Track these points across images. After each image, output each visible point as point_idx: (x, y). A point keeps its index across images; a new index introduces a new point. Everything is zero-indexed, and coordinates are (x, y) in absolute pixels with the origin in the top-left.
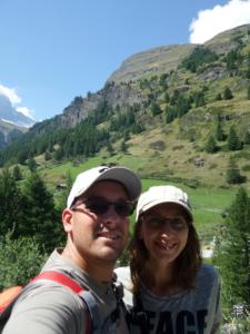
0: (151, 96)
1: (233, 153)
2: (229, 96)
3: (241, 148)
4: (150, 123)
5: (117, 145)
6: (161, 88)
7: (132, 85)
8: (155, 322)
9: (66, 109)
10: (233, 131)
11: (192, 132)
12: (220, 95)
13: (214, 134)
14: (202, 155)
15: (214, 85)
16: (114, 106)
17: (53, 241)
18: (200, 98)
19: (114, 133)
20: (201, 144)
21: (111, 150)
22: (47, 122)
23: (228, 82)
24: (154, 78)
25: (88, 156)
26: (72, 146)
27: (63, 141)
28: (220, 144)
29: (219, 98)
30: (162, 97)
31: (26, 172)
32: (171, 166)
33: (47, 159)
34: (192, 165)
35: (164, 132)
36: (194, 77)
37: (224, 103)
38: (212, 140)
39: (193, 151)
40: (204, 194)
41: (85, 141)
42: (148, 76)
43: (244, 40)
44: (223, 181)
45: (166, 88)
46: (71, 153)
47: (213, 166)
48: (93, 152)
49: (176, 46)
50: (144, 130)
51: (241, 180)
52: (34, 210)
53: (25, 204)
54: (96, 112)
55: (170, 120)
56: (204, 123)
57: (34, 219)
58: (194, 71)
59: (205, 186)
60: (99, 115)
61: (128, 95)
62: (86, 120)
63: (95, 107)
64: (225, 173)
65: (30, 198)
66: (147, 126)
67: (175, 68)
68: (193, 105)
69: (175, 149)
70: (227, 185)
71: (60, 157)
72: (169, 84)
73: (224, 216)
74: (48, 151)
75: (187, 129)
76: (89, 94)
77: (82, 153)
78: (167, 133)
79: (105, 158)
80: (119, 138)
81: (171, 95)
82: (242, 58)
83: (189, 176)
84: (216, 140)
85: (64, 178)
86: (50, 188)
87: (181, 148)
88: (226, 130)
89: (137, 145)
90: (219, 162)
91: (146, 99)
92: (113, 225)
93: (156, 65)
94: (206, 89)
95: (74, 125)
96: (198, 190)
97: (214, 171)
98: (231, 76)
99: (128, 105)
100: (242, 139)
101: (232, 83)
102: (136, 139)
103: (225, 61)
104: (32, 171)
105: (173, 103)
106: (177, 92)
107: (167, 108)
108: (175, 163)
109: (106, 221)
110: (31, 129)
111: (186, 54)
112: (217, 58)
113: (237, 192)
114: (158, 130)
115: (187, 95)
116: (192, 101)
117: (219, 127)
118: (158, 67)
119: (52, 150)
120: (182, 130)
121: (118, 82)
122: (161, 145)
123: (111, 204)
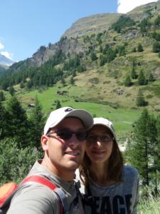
0: (91, 48)
1: (141, 87)
2: (141, 50)
3: (146, 84)
4: (90, 66)
5: (68, 79)
6: (97, 43)
7: (79, 40)
8: (100, 203)
9: (34, 54)
10: (142, 73)
11: (116, 72)
12: (135, 49)
13: (130, 74)
14: (122, 87)
15: (131, 42)
16: (67, 54)
17: (26, 140)
18: (122, 50)
19: (66, 71)
20: (121, 80)
21: (64, 82)
22: (22, 63)
23: (141, 40)
24: (93, 36)
25: (48, 86)
26: (38, 79)
27: (32, 76)
28: (133, 81)
29: (135, 51)
30: (98, 49)
31: (7, 95)
32: (102, 94)
33: (22, 87)
34: (115, 94)
35: (98, 71)
36: (119, 36)
37: (137, 54)
38: (128, 78)
39: (116, 85)
40: (122, 112)
41: (47, 76)
42: (89, 34)
43: (152, 12)
44: (134, 104)
45: (101, 42)
46: (38, 84)
47: (129, 95)
48: (52, 83)
49: (108, 14)
50: (86, 70)
51: (145, 104)
52: (14, 121)
53: (7, 116)
54: (54, 57)
55: (102, 64)
56: (125, 67)
57: (13, 126)
58: (119, 32)
59: (123, 107)
60: (57, 59)
61: (75, 46)
62: (48, 62)
63: (53, 54)
64: (135, 99)
65: (11, 113)
66: (87, 67)
67: (107, 30)
68: (118, 55)
69: (104, 83)
70: (136, 107)
71: (30, 86)
72: (103, 40)
73: (134, 126)
74: (22, 82)
75: (113, 70)
76: (50, 45)
77: (44, 84)
78: (101, 73)
79: (59, 87)
80: (69, 75)
81: (104, 48)
82: (150, 25)
83: (113, 101)
84: (131, 78)
85: (33, 100)
86: (24, 106)
87: (109, 82)
88: (138, 72)
89: (80, 80)
90: (132, 92)
91: (88, 50)
92: (75, 147)
93: (95, 26)
94: (126, 44)
95: (40, 65)
96: (118, 109)
97: (129, 98)
98: (143, 36)
99: (75, 53)
100: (147, 78)
101: (143, 41)
102: (80, 76)
103: (139, 26)
104: (12, 95)
105: (105, 53)
106: (107, 46)
107: (101, 56)
108: (105, 92)
109: (70, 144)
110: (11, 67)
111: (115, 20)
112: (134, 24)
113: (142, 112)
114: (95, 71)
115: (114, 48)
116: (117, 52)
117: (134, 70)
118: (96, 28)
119: (25, 81)
120: (110, 71)
121: (69, 37)
122: (96, 80)
123: (73, 133)
